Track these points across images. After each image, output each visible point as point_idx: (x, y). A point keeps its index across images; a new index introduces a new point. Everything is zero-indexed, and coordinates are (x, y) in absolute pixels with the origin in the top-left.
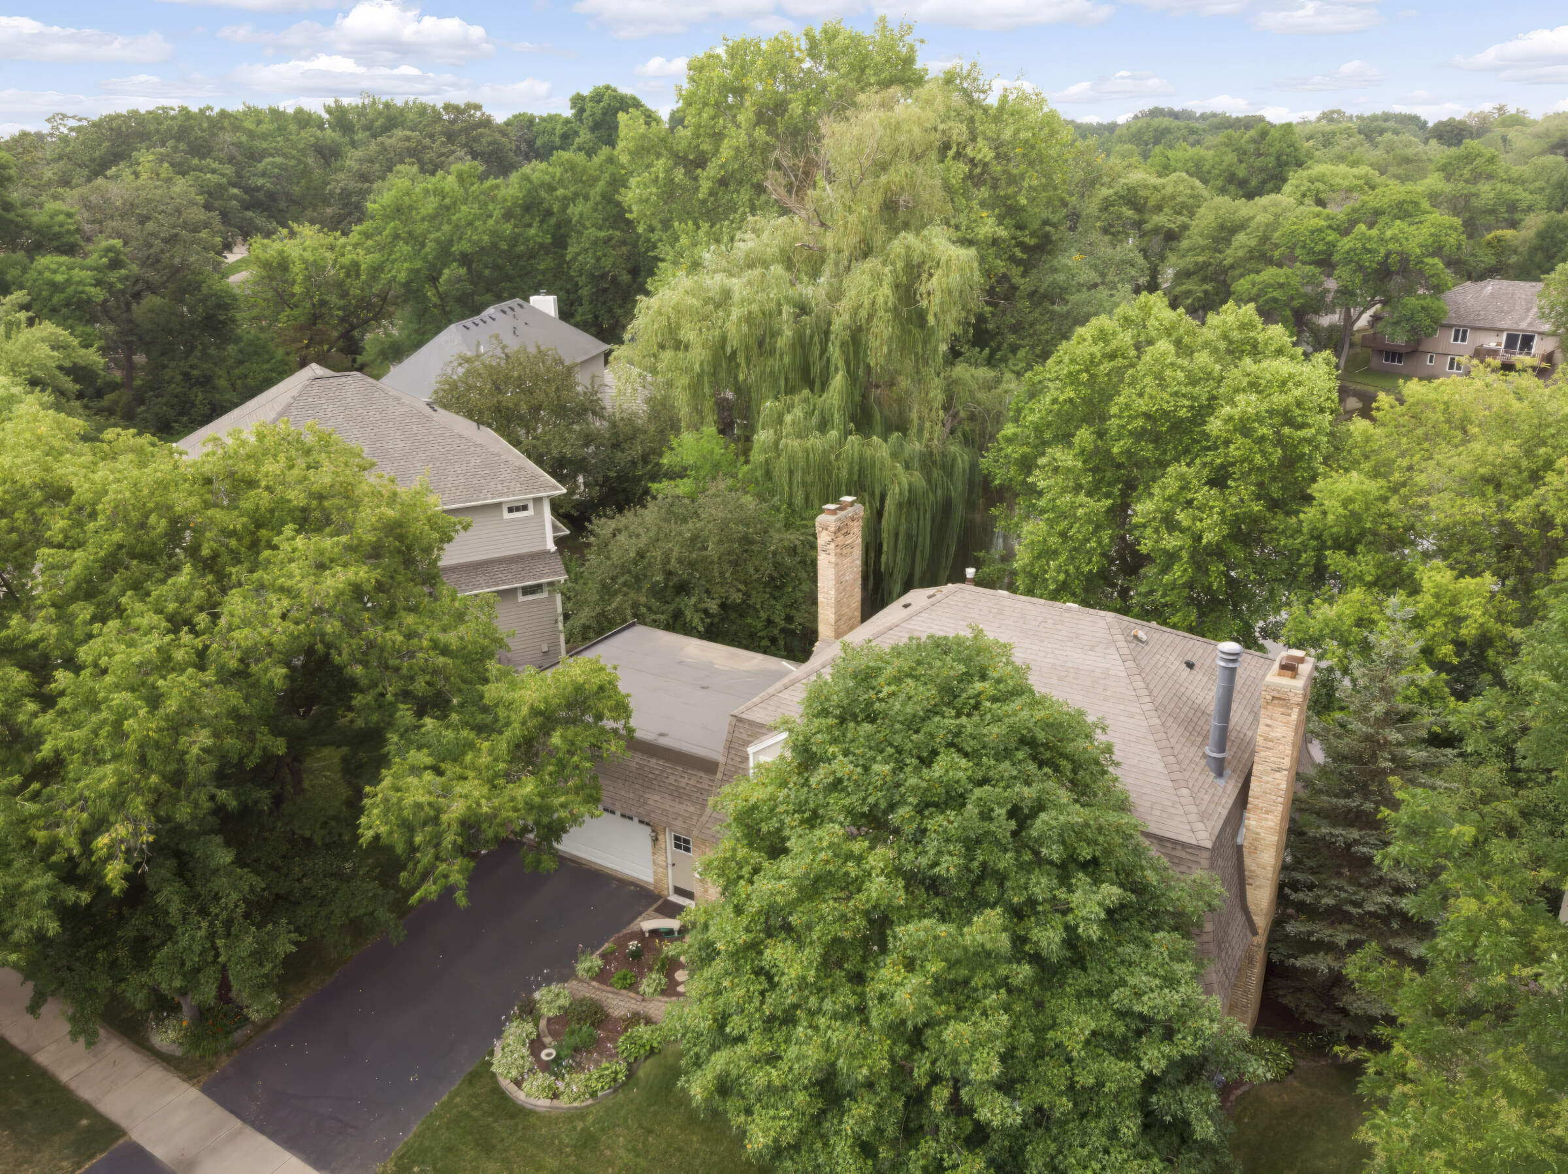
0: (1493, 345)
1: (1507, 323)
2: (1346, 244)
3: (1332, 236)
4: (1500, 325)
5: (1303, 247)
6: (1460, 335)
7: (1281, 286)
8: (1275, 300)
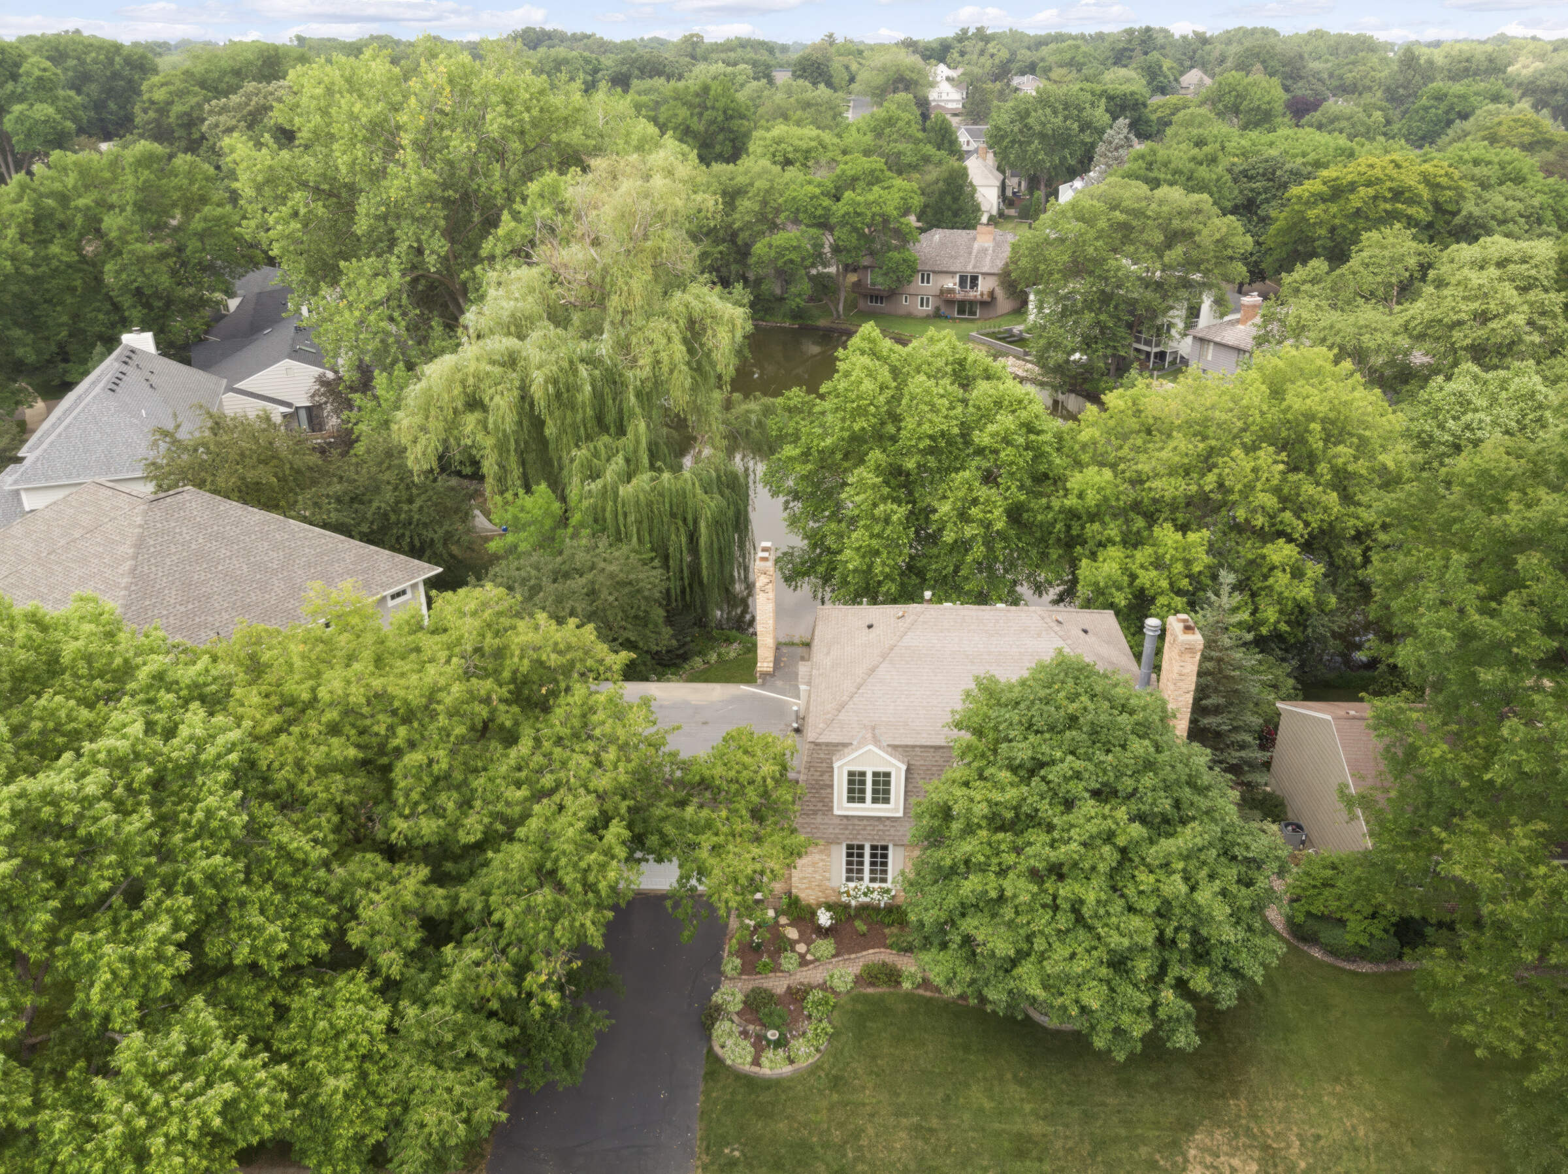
0: (951, 285)
1: (957, 266)
2: (840, 208)
3: (826, 202)
4: (952, 269)
5: (806, 211)
6: (926, 278)
7: (795, 248)
8: (792, 261)
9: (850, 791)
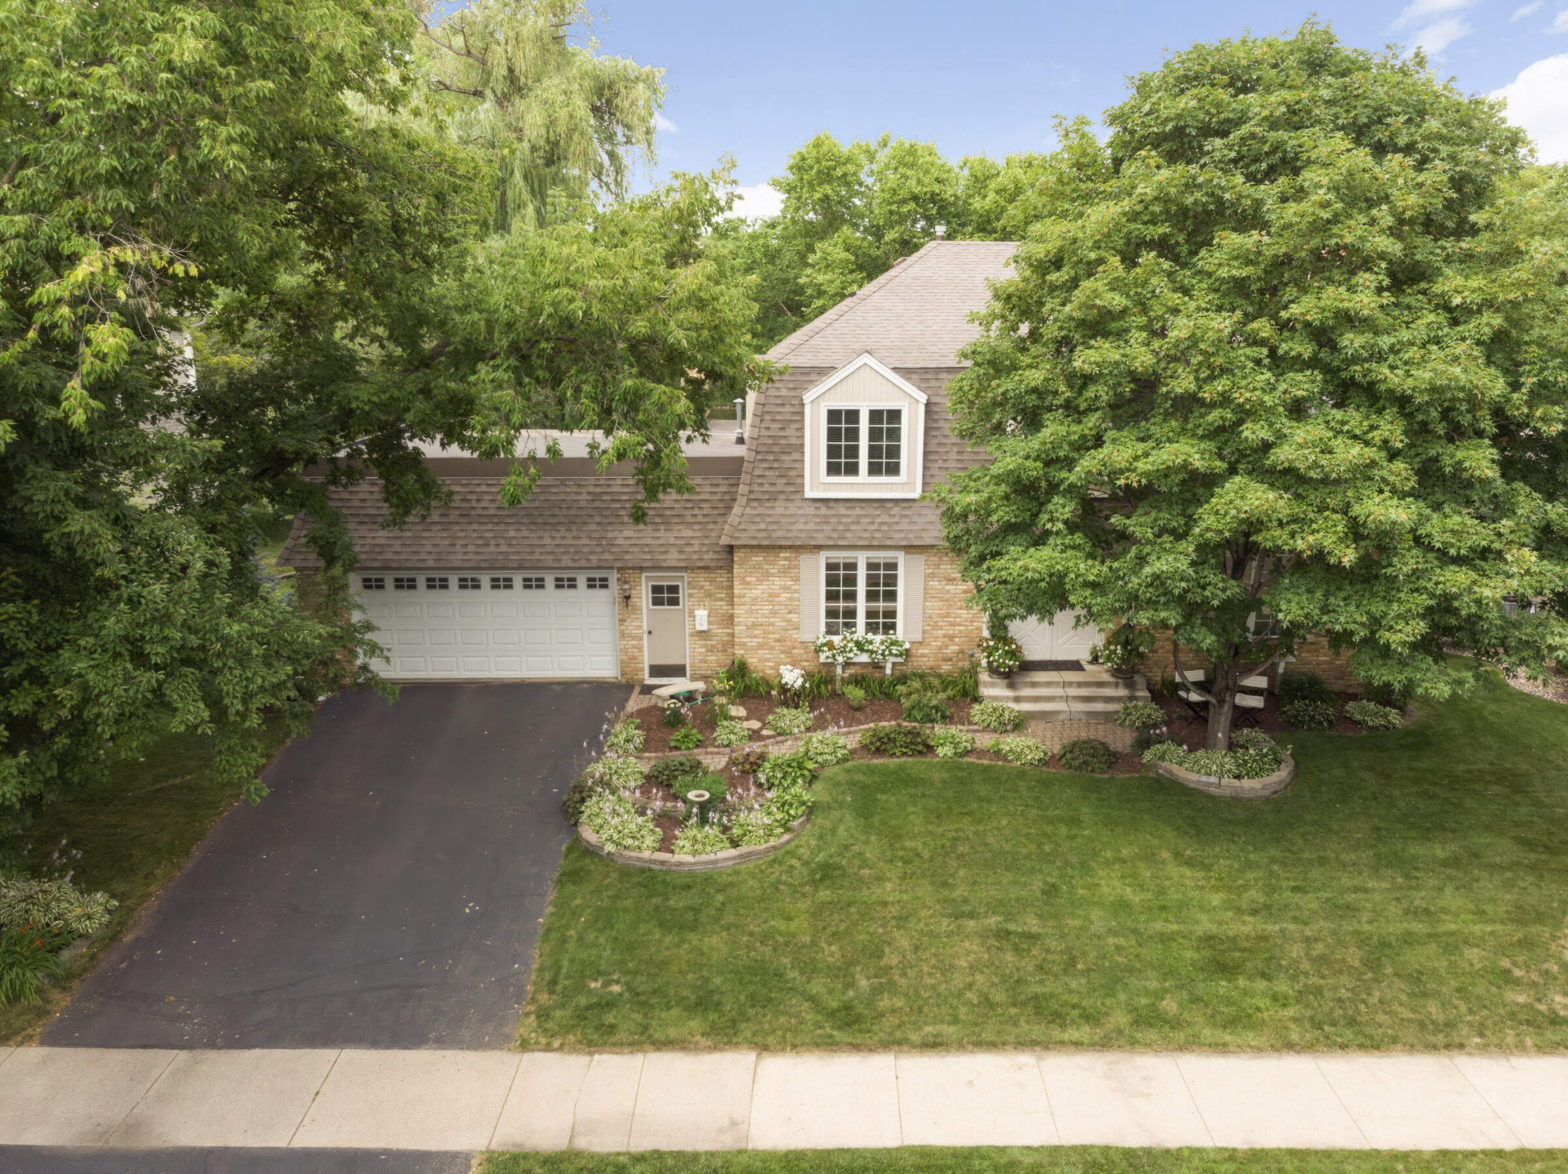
9: (833, 452)
